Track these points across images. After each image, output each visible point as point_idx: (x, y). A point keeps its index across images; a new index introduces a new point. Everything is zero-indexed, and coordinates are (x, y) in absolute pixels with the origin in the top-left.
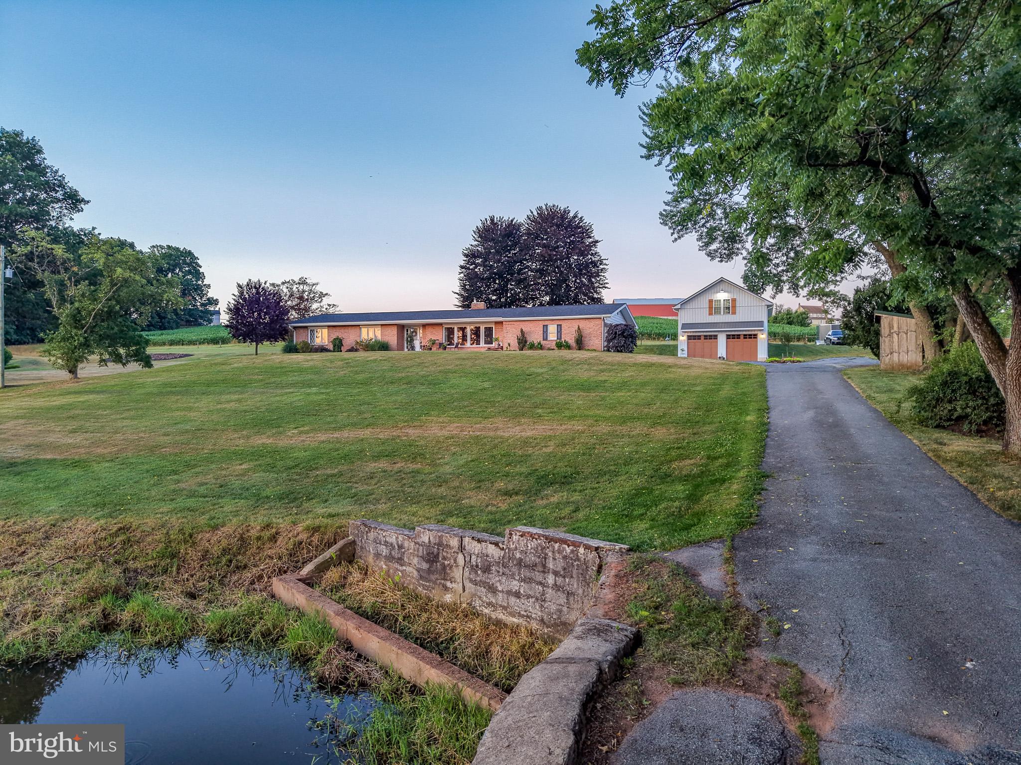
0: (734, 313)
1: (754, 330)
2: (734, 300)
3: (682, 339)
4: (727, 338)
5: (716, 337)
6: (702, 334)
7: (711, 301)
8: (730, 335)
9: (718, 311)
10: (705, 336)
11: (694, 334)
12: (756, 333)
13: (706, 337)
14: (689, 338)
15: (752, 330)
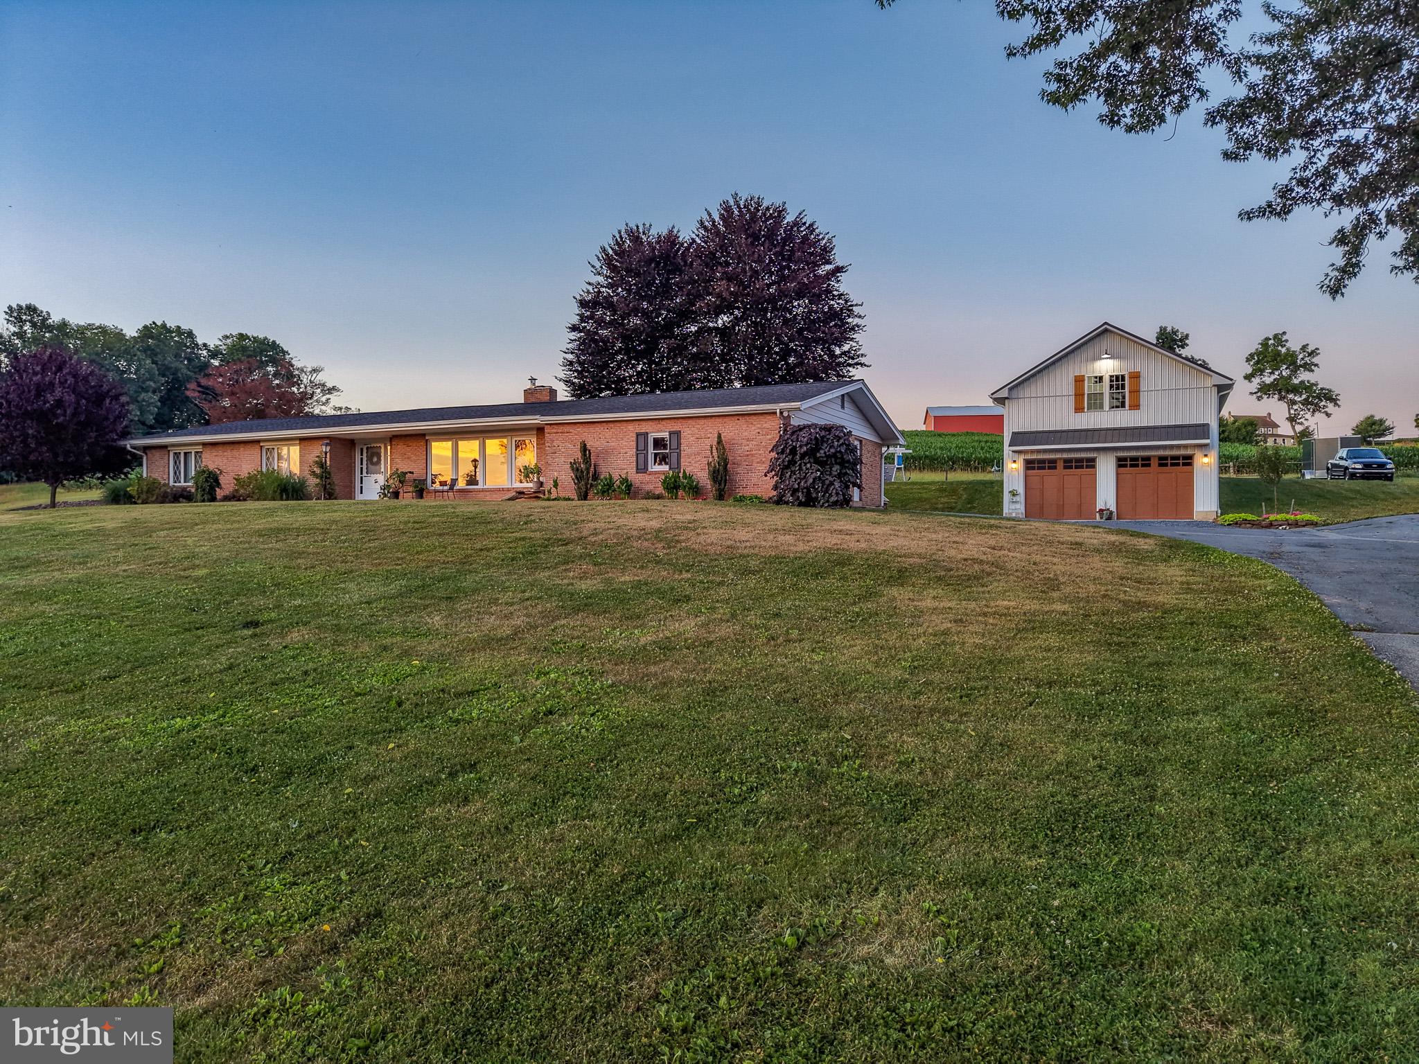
0: (1135, 406)
1: (1186, 447)
2: (1136, 376)
3: (1013, 469)
4: (1119, 466)
5: (1091, 463)
6: (1058, 456)
7: (1079, 380)
8: (1125, 459)
9: (1095, 403)
10: (1066, 461)
11: (1041, 456)
12: (1189, 452)
13: (1068, 464)
14: (1029, 465)
15: (1179, 447)
